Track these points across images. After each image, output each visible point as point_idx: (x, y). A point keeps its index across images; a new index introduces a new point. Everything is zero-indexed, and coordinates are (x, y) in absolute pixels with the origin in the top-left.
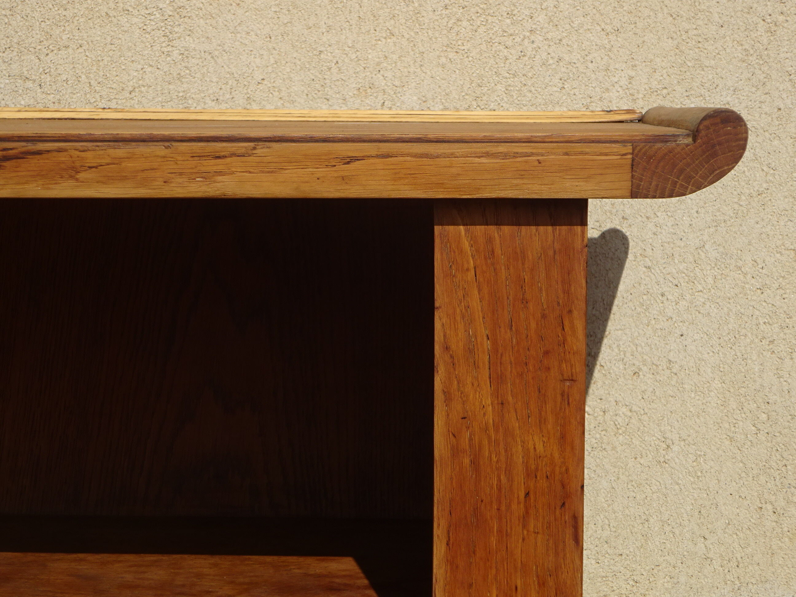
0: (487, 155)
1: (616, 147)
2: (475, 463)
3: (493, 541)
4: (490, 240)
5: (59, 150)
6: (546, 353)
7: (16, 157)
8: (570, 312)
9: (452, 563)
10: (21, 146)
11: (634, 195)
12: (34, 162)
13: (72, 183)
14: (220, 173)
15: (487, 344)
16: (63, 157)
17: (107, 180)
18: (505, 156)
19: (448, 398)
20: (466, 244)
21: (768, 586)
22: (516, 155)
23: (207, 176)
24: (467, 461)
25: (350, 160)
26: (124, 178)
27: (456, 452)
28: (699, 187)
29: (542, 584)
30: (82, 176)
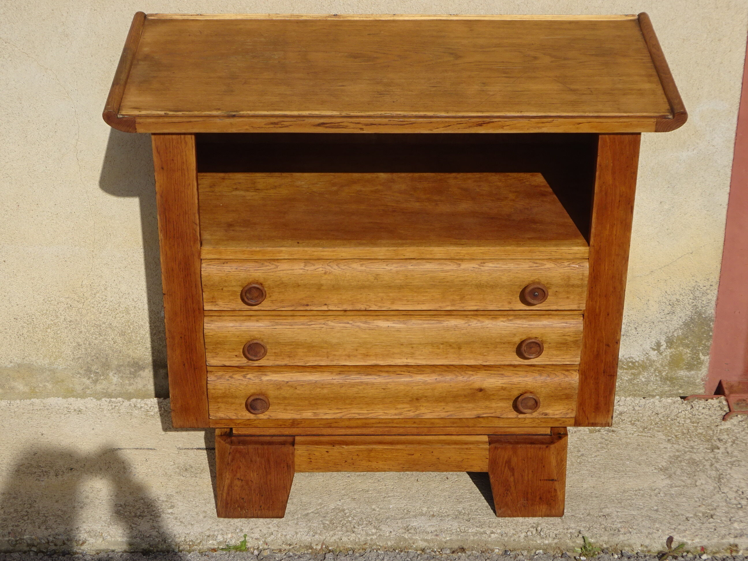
0: (617, 122)
1: (653, 120)
2: (606, 194)
3: (609, 213)
4: (614, 139)
5: (499, 121)
6: (627, 167)
7: (487, 123)
8: (635, 156)
9: (597, 218)
10: (488, 120)
11: (656, 131)
12: (491, 124)
13: (502, 129)
14: (543, 127)
15: (612, 164)
16: (500, 123)
17: (511, 129)
18: (622, 122)
19: (600, 178)
20: (608, 140)
21: (665, 150)
22: (625, 122)
23: (539, 127)
24: (603, 193)
25: (580, 123)
26: (516, 128)
27: (601, 191)
28: (674, 129)
29: (621, 223)
30: (505, 128)
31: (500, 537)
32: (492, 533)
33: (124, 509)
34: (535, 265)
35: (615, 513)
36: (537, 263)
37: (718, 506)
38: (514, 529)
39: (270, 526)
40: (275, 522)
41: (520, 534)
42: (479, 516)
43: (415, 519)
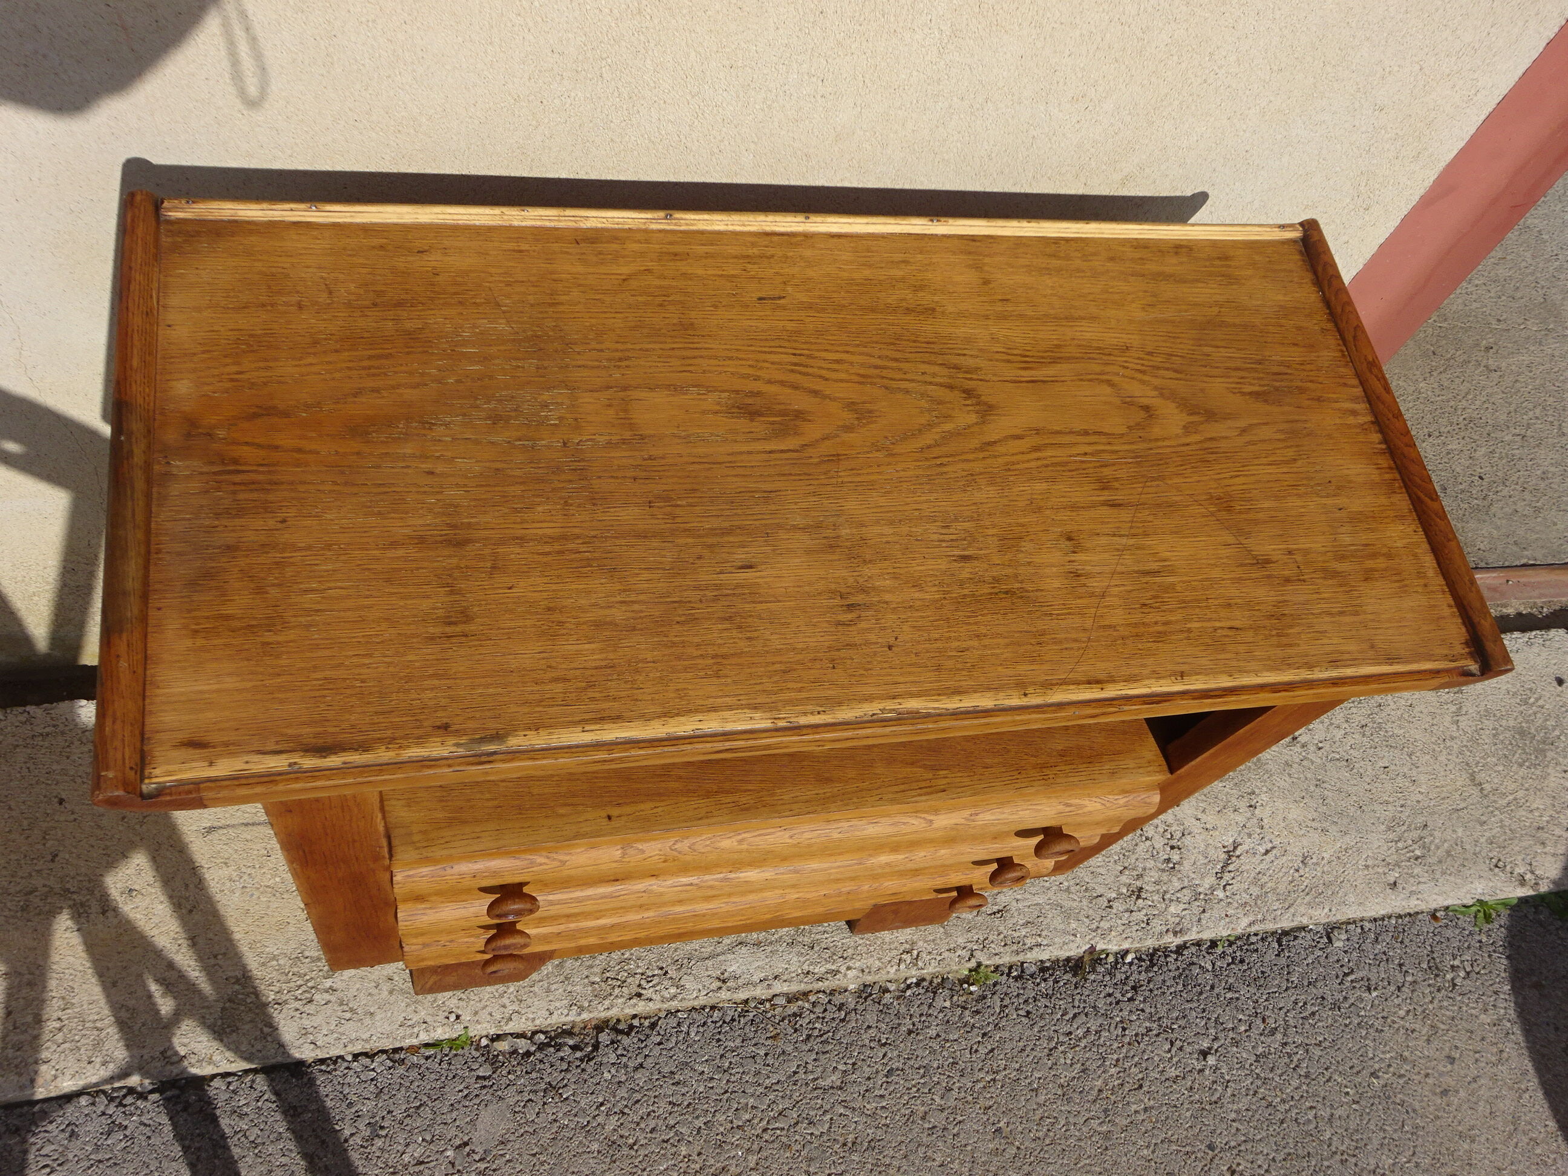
31: (861, 975)
32: (849, 968)
33: (244, 987)
34: (1068, 809)
35: (1014, 903)
36: (1071, 805)
37: (1144, 869)
38: (880, 959)
39: (505, 1001)
40: (511, 989)
41: (889, 968)
42: (826, 935)
43: (733, 956)
